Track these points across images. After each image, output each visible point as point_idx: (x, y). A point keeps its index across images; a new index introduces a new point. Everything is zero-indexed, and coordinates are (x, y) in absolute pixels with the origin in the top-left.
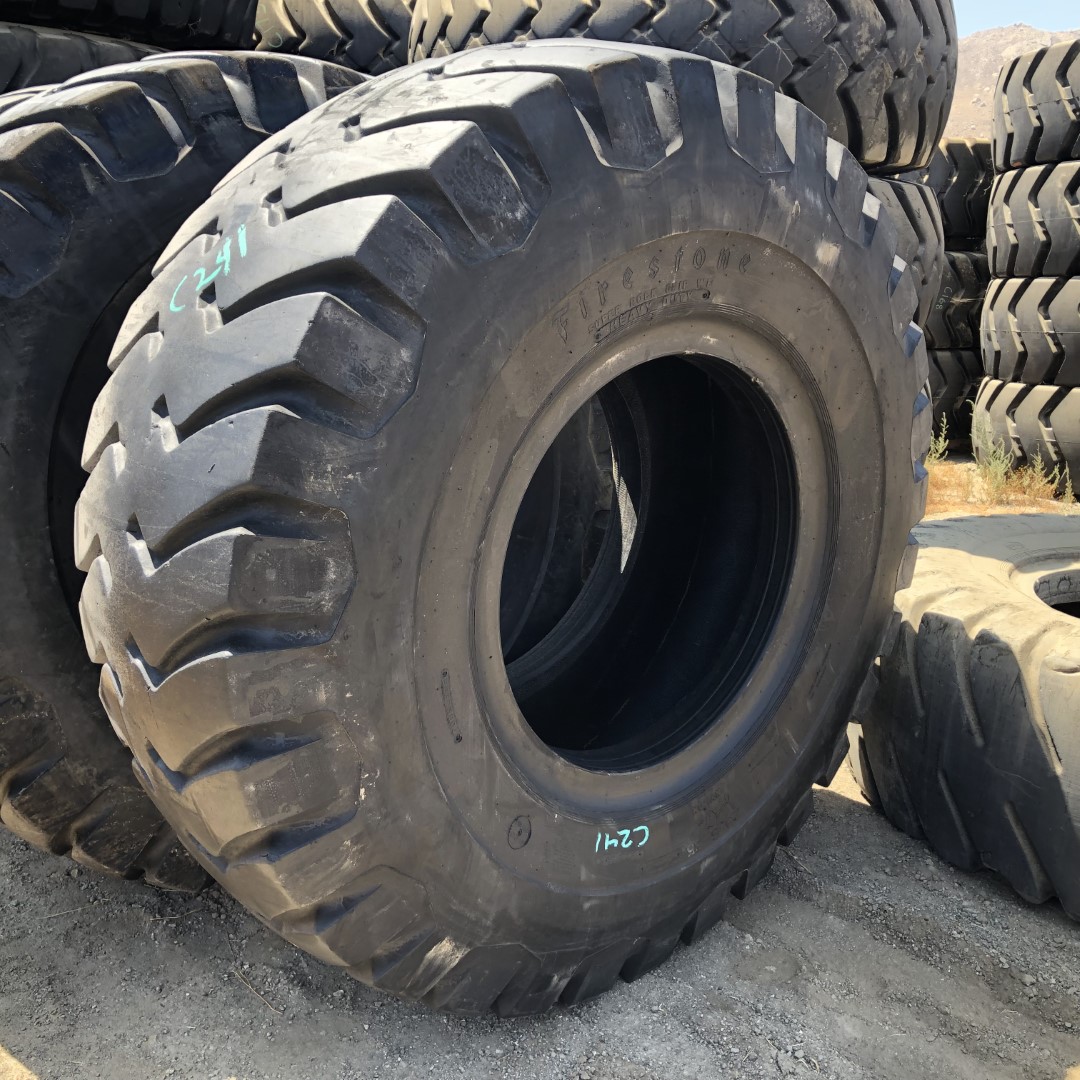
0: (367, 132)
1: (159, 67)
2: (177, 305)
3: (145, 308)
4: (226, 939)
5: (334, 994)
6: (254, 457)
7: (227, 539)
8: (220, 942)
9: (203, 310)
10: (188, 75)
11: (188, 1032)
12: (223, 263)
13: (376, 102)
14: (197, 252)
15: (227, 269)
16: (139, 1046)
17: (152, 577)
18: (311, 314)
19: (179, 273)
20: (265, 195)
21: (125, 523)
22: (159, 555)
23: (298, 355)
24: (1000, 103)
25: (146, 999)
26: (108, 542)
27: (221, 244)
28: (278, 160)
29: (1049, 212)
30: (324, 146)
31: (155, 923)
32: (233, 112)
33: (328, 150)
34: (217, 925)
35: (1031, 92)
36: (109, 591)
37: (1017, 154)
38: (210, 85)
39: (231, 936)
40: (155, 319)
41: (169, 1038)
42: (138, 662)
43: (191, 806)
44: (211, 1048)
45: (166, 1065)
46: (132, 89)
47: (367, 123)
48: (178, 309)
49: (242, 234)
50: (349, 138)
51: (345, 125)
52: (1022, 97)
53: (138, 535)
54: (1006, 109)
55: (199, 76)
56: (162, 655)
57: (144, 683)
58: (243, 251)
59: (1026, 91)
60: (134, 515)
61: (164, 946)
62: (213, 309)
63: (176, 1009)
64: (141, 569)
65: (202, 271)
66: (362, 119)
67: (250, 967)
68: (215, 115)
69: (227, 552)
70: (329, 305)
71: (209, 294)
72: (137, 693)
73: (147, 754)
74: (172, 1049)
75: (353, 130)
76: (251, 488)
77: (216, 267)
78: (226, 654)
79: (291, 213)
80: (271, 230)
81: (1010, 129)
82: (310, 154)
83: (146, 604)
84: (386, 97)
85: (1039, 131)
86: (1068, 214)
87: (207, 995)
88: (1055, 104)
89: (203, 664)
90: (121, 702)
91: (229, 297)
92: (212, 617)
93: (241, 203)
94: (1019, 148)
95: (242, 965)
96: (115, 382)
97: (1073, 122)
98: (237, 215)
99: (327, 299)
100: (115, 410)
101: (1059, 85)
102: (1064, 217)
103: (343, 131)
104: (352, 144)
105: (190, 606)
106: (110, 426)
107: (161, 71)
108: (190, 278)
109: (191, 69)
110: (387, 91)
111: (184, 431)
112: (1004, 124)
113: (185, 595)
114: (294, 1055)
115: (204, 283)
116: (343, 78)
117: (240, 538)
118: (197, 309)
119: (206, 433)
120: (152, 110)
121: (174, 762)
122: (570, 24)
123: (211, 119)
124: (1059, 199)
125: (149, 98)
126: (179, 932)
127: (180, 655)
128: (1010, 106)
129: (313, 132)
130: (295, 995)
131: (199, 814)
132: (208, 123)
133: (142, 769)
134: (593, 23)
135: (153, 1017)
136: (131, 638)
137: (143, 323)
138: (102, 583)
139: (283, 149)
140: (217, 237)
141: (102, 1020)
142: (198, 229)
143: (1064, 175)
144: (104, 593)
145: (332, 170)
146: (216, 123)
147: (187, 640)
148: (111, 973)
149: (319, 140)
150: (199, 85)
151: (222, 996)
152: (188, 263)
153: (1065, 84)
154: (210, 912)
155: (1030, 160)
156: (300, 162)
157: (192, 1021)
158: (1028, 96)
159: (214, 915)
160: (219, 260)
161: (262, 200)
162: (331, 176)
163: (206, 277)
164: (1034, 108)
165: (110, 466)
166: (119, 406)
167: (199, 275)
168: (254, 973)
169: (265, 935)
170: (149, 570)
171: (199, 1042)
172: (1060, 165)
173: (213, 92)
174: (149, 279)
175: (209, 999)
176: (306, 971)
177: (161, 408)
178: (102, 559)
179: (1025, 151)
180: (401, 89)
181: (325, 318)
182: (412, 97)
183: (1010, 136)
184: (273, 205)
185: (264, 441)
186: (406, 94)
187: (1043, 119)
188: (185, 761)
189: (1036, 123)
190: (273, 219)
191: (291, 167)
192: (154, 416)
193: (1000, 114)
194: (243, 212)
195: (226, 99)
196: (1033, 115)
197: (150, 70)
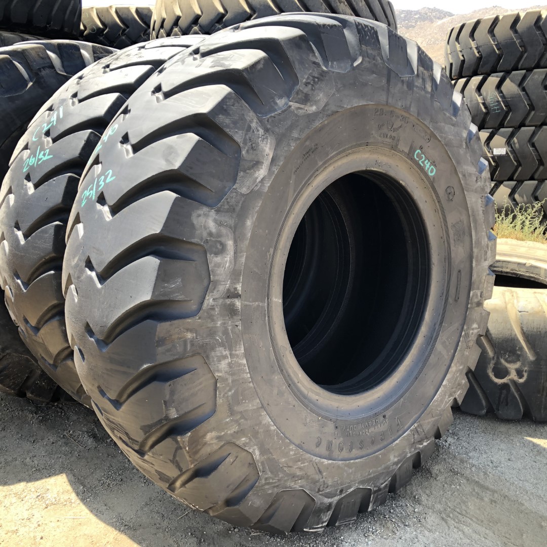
0: (111, 70)
1: (18, 48)
2: (35, 138)
3: (23, 141)
4: (64, 422)
5: (108, 440)
6: (62, 193)
7: (52, 226)
8: (61, 424)
9: (45, 139)
10: (31, 52)
11: (44, 456)
12: (53, 121)
13: (117, 59)
14: (44, 118)
15: (55, 123)
16: (23, 462)
17: (24, 244)
18: (86, 138)
19: (37, 126)
20: (71, 95)
21: (14, 224)
22: (26, 236)
23: (80, 154)
24: (446, 49)
25: (27, 446)
26: (7, 233)
27: (53, 114)
28: (78, 81)
29: (469, 100)
30: (95, 75)
31: (33, 417)
32: (52, 66)
33: (96, 77)
34: (60, 417)
35: (459, 44)
36: (7, 254)
37: (455, 73)
38: (41, 55)
39: (66, 421)
40: (27, 145)
41: (35, 458)
42: (19, 281)
43: (41, 341)
44: (53, 461)
45: (32, 467)
46: (7, 58)
47: (112, 67)
48: (36, 139)
49: (61, 109)
50: (105, 72)
51: (104, 68)
52: (455, 46)
53: (19, 229)
54: (449, 52)
55: (36, 52)
56: (28, 276)
57: (21, 289)
58: (61, 116)
59: (457, 43)
60: (17, 221)
61: (36, 426)
62: (49, 139)
63: (39, 448)
64: (20, 242)
65: (45, 125)
66: (111, 65)
67: (73, 432)
68: (44, 68)
69: (52, 231)
70: (93, 134)
71: (48, 134)
72: (18, 295)
73: (23, 321)
74: (36, 462)
75: (107, 70)
76: (61, 205)
77: (51, 123)
78: (52, 272)
79: (80, 101)
80: (72, 107)
81: (451, 61)
82: (89, 79)
83: (21, 255)
84: (120, 57)
85: (463, 62)
86: (478, 101)
87: (53, 443)
88: (470, 49)
89: (43, 277)
90: (13, 300)
91: (55, 134)
92: (46, 258)
93: (61, 98)
94: (456, 70)
95: (69, 432)
96: (11, 170)
97: (478, 57)
98: (60, 103)
99: (91, 133)
100: (10, 181)
101: (471, 41)
102: (476, 102)
103: (103, 70)
104: (106, 74)
105: (38, 254)
106: (8, 188)
107: (19, 50)
108: (41, 127)
109: (33, 49)
110: (122, 55)
111: (36, 186)
112: (448, 59)
113: (36, 250)
114: (88, 462)
115: (46, 129)
116: (101, 51)
117: (57, 226)
118: (43, 139)
119: (45, 185)
120: (16, 67)
121: (33, 322)
122: (215, 21)
123: (42, 69)
124: (473, 94)
125: (14, 62)
126: (43, 421)
127: (35, 276)
128: (451, 50)
129: (92, 71)
130: (90, 442)
131: (44, 344)
132: (40, 71)
133: (22, 330)
134: (225, 21)
135: (29, 452)
136: (16, 272)
137: (22, 146)
138: (5, 250)
139: (81, 78)
140: (52, 112)
141: (7, 453)
142: (45, 110)
143: (475, 82)
144: (5, 255)
145: (97, 85)
146: (44, 71)
147: (37, 269)
148: (13, 437)
149: (93, 73)
150: (36, 56)
151: (60, 443)
152: (40, 122)
153: (474, 40)
154: (58, 412)
155: (460, 76)
156: (86, 82)
157: (46, 452)
158: (458, 46)
159: (59, 414)
160: (52, 120)
161: (70, 97)
162: (96, 87)
163: (47, 126)
164: (461, 51)
165: (8, 203)
166: (12, 179)
167: (44, 126)
168: (74, 434)
169: (81, 420)
170: (22, 242)
171: (48, 459)
172: (473, 78)
173: (42, 58)
174: (26, 130)
175: (54, 444)
176: (97, 433)
177: (28, 178)
178: (5, 242)
179: (458, 71)
180: (127, 54)
181: (91, 140)
182: (131, 57)
183: (451, 64)
184: (74, 99)
185: (66, 187)
186: (128, 55)
187: (465, 56)
188: (38, 321)
189: (462, 58)
190: (73, 103)
191: (82, 84)
192: (25, 181)
193: (447, 54)
194: (63, 101)
195: (48, 61)
196: (460, 55)
197: (15, 50)
